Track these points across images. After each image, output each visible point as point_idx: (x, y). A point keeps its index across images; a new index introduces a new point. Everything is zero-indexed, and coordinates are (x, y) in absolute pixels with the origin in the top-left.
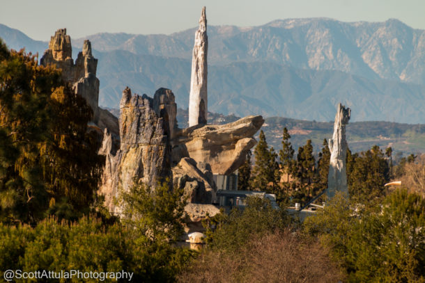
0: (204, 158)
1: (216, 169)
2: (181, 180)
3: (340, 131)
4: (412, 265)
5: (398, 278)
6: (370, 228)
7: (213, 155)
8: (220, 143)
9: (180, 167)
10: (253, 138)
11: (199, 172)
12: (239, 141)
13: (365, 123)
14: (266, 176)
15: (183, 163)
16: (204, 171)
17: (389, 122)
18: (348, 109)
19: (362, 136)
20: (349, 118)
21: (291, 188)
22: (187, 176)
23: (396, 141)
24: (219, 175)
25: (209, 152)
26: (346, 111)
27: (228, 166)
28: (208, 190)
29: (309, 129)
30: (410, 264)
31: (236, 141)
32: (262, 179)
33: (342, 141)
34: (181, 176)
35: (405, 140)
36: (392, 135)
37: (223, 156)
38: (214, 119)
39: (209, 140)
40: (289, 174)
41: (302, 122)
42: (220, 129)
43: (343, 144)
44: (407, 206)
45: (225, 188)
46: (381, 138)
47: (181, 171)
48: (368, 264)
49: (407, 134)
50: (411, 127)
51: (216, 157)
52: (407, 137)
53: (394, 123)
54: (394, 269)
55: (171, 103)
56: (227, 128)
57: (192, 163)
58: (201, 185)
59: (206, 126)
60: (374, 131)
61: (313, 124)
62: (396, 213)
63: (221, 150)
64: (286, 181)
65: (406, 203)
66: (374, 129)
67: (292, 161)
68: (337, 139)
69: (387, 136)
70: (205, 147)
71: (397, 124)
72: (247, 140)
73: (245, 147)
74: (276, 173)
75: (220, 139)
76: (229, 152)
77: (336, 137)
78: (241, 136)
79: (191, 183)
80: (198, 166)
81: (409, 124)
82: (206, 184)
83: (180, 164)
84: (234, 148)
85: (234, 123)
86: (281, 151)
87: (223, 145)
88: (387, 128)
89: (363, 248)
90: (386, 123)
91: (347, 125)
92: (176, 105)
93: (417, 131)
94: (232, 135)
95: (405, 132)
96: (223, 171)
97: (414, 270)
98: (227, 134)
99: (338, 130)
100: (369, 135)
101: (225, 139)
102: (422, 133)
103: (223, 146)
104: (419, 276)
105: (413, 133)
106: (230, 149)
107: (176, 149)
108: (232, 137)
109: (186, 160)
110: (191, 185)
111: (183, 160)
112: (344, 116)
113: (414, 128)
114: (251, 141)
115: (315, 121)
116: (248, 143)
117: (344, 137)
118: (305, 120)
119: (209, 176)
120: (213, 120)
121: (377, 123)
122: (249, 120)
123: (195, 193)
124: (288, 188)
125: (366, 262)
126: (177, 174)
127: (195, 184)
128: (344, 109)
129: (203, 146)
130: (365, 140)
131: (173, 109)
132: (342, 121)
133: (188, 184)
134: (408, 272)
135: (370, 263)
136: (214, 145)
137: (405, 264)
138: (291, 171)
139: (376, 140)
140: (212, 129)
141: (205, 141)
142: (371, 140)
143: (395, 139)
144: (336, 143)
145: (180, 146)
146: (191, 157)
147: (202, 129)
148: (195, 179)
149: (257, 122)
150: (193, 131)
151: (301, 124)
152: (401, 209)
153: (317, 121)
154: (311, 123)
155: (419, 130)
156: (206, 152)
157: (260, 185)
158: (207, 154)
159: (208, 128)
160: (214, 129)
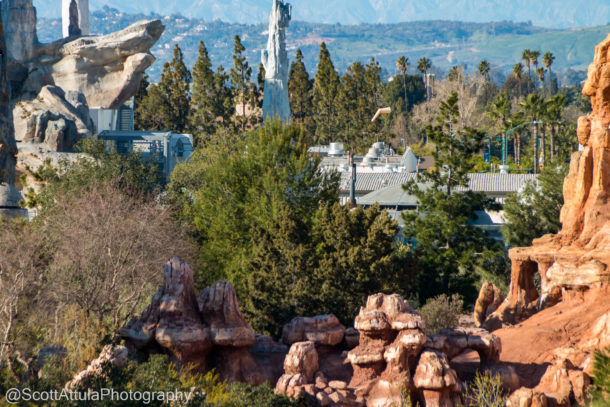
0: (78, 85)
1: (97, 100)
2: (41, 118)
3: (277, 37)
4: (287, 228)
5: (266, 248)
6: (228, 177)
7: (92, 81)
8: (100, 61)
9: (41, 100)
10: (149, 53)
11: (69, 106)
12: (129, 58)
13: (413, 24)
14: (211, 108)
15: (44, 93)
16: (75, 104)
17: (448, 22)
18: (288, 4)
19: (409, 42)
20: (289, 18)
21: (249, 124)
22: (49, 113)
23: (460, 48)
24: (102, 108)
25: (86, 75)
26: (284, 9)
27: (115, 95)
28: (81, 131)
29: (331, 36)
30: (283, 228)
31: (124, 58)
32: (206, 113)
33: (280, 52)
34: (40, 113)
35: (471, 46)
36: (454, 40)
37: (107, 81)
38: (191, 27)
39: (85, 59)
40: (245, 104)
41: (320, 26)
42: (101, 41)
43: (282, 56)
44: (280, 144)
45: (114, 128)
46: (438, 45)
47: (42, 106)
48: (226, 230)
49: (475, 37)
50: (480, 26)
51: (97, 84)
52: (475, 42)
53: (456, 22)
54: (262, 236)
55: (28, 6)
56: (110, 40)
57: (58, 93)
58: (70, 125)
59: (80, 39)
60: (426, 35)
61: (337, 29)
62: (266, 155)
63: (103, 73)
64: (241, 114)
65: (280, 139)
66: (428, 32)
67: (248, 84)
68: (273, 49)
69: (446, 42)
70: (80, 70)
71: (460, 23)
72: (140, 56)
73: (138, 66)
74: (226, 104)
75: (101, 57)
76: (115, 75)
77: (271, 47)
78: (132, 51)
79: (56, 122)
80: (67, 98)
81: (478, 22)
82: (79, 123)
83: (41, 95)
84: (122, 69)
85: (121, 32)
86: (232, 70)
87: (106, 65)
88: (445, 29)
89: (218, 208)
90: (443, 22)
91: (286, 30)
92: (34, 9)
93: (490, 33)
94: (117, 50)
95: (472, 34)
96: (108, 103)
97: (289, 236)
98: (112, 49)
99: (274, 36)
100: (420, 41)
101: (108, 55)
102: (497, 35)
103: (107, 67)
104: (297, 244)
105: (484, 35)
106: (116, 70)
107: (35, 74)
108: (118, 53)
109: (49, 89)
110: (56, 125)
111: (44, 89)
112: (282, 15)
113: (484, 28)
114: (146, 58)
115: (339, 24)
116: (142, 61)
117: (282, 46)
118: (325, 22)
119: (83, 111)
120: (189, 28)
121: (430, 23)
122: (142, 26)
123: (62, 138)
124: (245, 124)
125: (223, 228)
126: (36, 110)
127: (61, 123)
128: (282, 5)
129: (77, 67)
130: (414, 49)
131: (32, 16)
132: (279, 23)
133: (51, 124)
134: (281, 239)
135: (231, 228)
136: (93, 66)
137: (278, 227)
138: (247, 99)
139: (429, 48)
140: (88, 42)
141: (79, 60)
142: (422, 48)
143: (457, 45)
144: (271, 56)
145: (40, 70)
146: (57, 84)
147: (73, 43)
148: (61, 116)
149: (154, 29)
150: (61, 46)
151: (318, 29)
152: (273, 149)
153: (342, 23)
154: (334, 26)
155: (493, 30)
156: (82, 76)
157: (203, 122)
158: (83, 79)
159: (83, 41)
160: (92, 42)
